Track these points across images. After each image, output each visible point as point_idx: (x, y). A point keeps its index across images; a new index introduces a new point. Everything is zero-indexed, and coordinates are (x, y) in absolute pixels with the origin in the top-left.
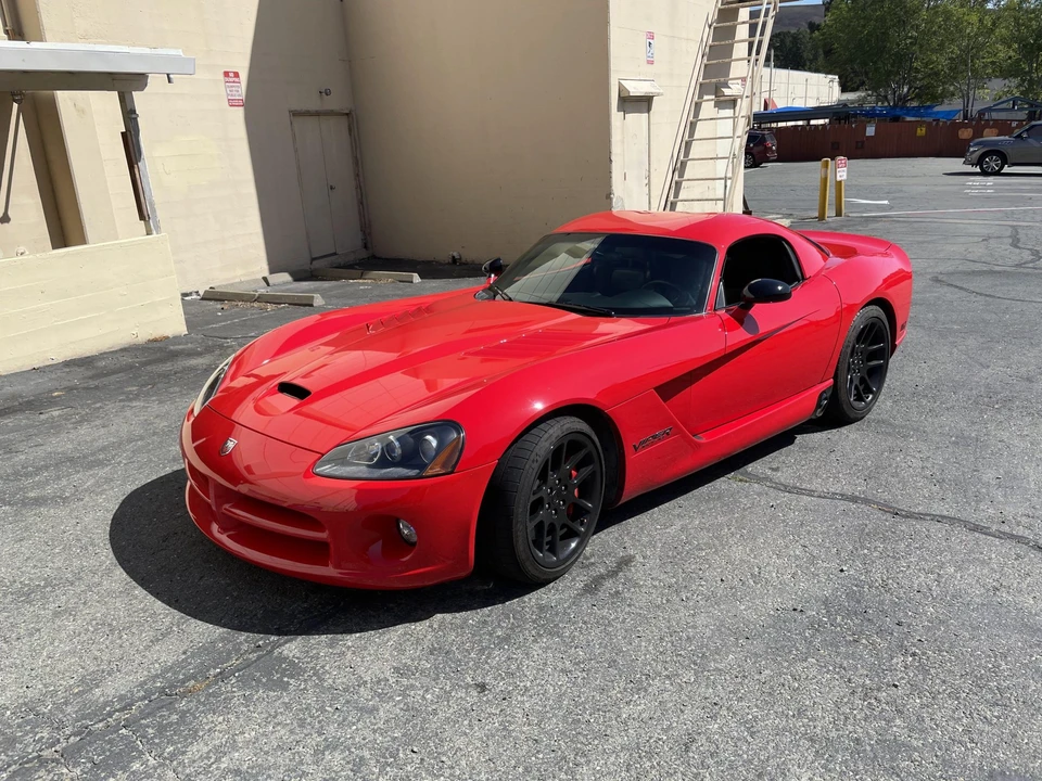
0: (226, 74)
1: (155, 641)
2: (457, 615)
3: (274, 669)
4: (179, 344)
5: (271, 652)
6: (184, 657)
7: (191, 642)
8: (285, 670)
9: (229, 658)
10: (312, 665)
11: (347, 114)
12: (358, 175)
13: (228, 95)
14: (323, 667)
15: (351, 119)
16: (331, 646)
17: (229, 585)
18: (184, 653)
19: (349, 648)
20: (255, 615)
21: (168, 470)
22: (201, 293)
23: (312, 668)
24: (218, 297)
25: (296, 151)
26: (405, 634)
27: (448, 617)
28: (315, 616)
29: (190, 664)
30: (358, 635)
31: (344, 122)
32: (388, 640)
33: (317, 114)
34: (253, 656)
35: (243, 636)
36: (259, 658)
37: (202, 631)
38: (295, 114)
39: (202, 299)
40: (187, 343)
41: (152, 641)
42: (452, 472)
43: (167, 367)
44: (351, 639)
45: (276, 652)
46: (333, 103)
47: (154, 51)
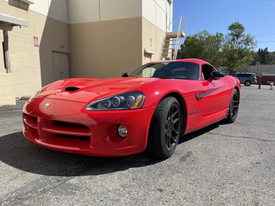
0: (34, 37)
1: (11, 180)
2: (138, 168)
3: (67, 188)
4: (14, 107)
5: (65, 182)
6: (25, 185)
7: (28, 180)
8: (73, 188)
9: (46, 185)
10: (84, 186)
11: (68, 54)
12: (70, 70)
13: (34, 43)
14: (89, 186)
15: (69, 55)
16: (90, 179)
17: (42, 162)
18: (25, 184)
19: (98, 180)
20: (55, 171)
21: (12, 132)
22: (20, 98)
23: (85, 187)
24: (25, 99)
25: (53, 61)
26: (120, 174)
27: (135, 169)
28: (81, 170)
29: (28, 187)
30: (101, 175)
31: (67, 55)
32: (114, 176)
33: (60, 52)
34: (57, 184)
35: (51, 177)
36: (59, 184)
37: (32, 177)
38: (53, 51)
39: (20, 99)
40: (16, 107)
41: (10, 180)
42: (141, 108)
43: (10, 111)
44: (98, 177)
45: (67, 182)
46: (64, 50)
47: (16, 18)
